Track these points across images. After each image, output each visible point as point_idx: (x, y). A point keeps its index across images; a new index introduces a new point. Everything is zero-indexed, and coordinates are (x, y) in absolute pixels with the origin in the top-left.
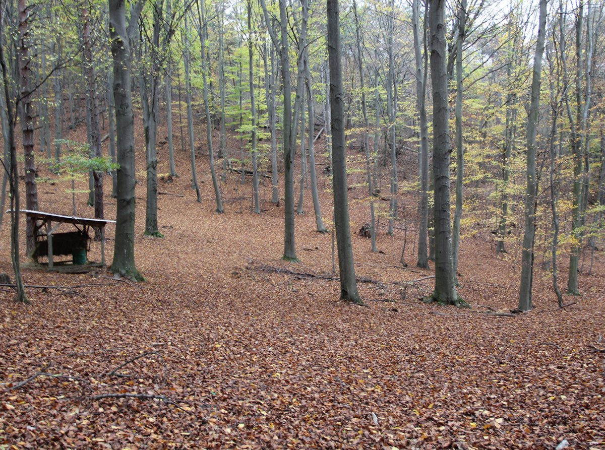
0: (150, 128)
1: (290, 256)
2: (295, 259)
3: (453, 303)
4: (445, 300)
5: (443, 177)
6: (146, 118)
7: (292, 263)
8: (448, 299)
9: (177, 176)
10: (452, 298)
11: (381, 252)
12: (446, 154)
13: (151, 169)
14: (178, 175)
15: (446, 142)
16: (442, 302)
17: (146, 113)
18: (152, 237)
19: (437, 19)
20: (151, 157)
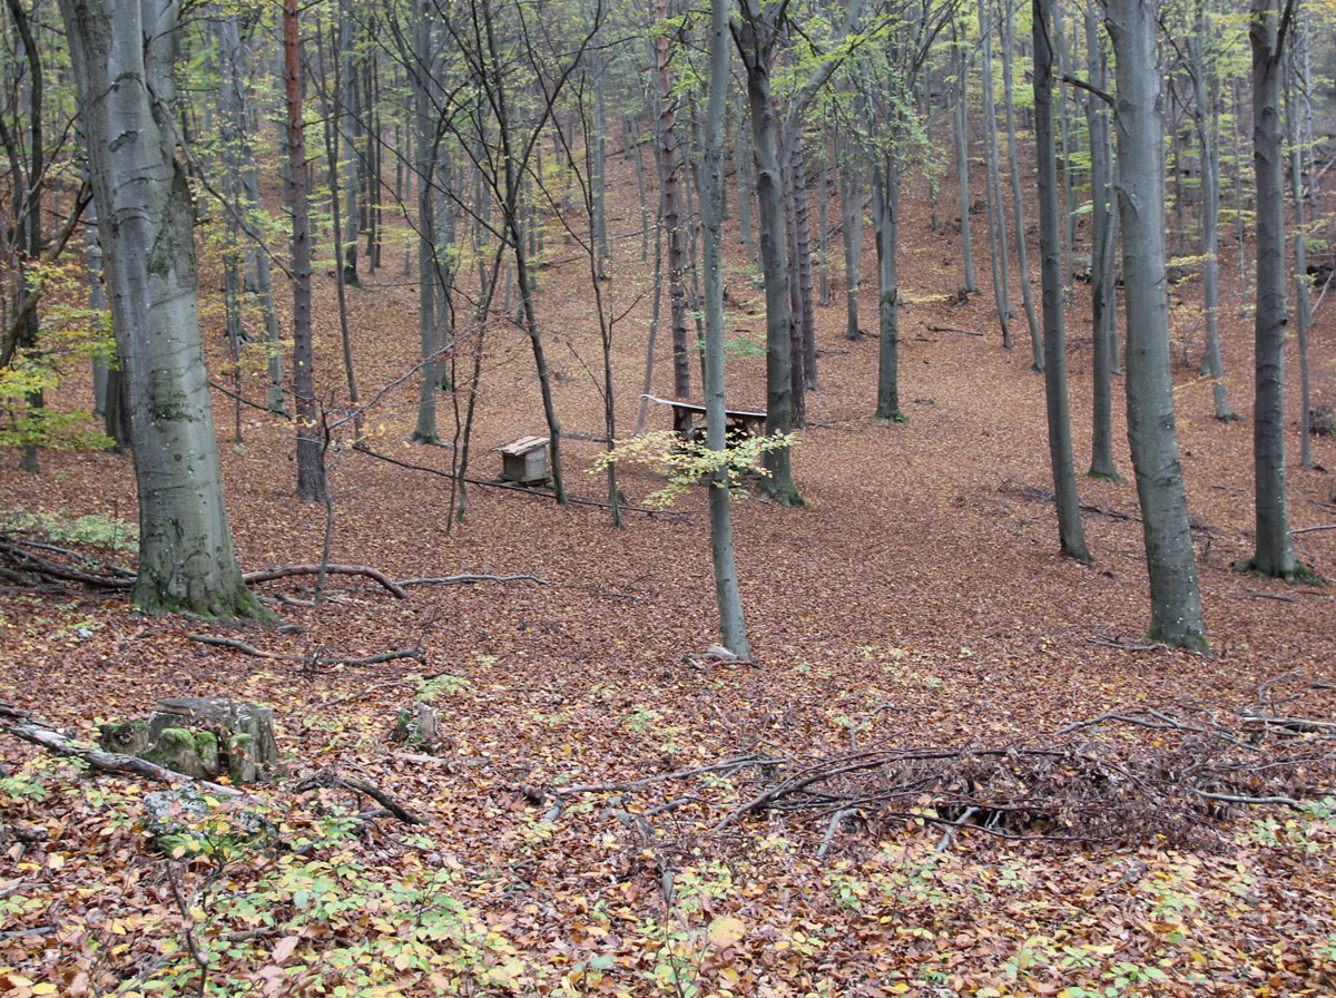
0: (884, 234)
1: (1101, 470)
2: (1110, 476)
3: (1282, 575)
4: (1267, 568)
5: (1268, 366)
6: (877, 217)
7: (1102, 483)
8: (1273, 567)
9: (977, 293)
10: (1281, 566)
11: (1319, 468)
12: (1274, 326)
13: (886, 305)
14: (981, 291)
15: (1274, 307)
16: (1262, 571)
17: (877, 208)
18: (887, 422)
19: (1264, 99)
20: (887, 284)
